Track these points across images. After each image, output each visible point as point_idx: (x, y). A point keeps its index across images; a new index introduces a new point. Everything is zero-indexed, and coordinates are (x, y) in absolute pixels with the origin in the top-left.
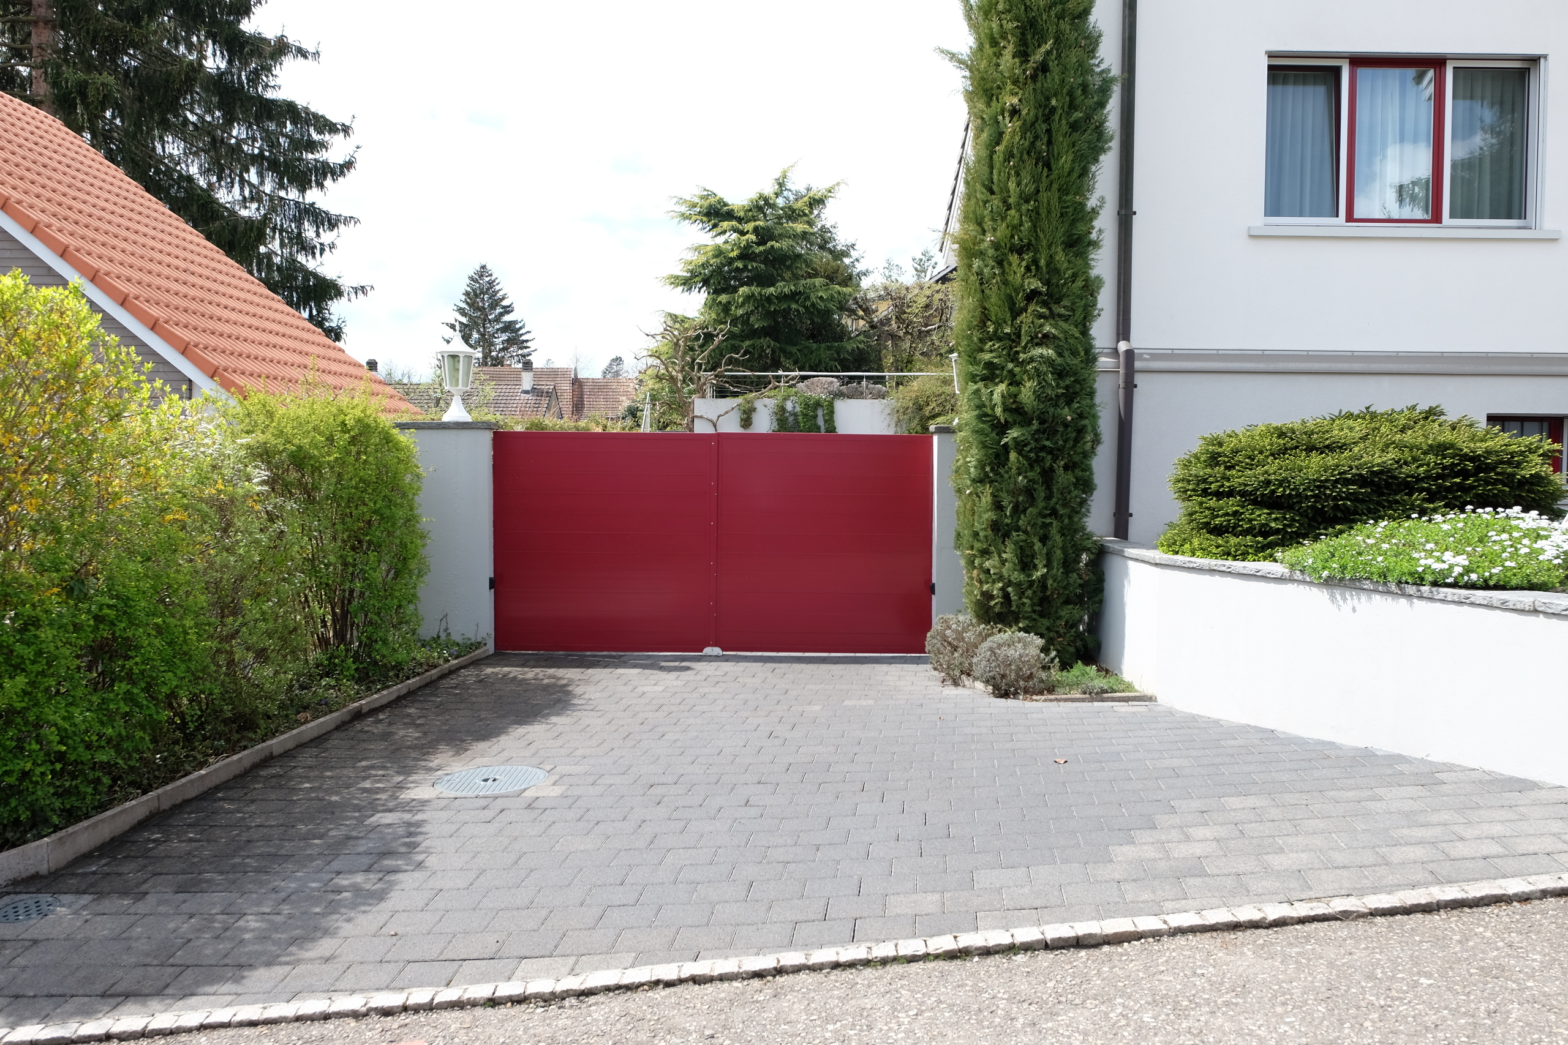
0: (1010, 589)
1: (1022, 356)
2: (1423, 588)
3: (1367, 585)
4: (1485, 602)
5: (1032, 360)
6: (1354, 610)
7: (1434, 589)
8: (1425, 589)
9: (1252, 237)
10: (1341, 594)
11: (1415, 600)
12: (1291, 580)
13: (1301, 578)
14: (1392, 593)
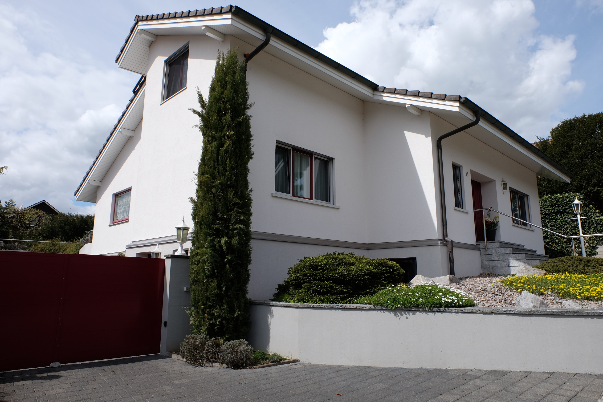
0: (224, 321)
1: (231, 227)
2: (441, 308)
3: (414, 309)
4: (470, 311)
5: (236, 229)
6: (407, 318)
7: (446, 308)
8: (442, 309)
9: (273, 196)
10: (400, 313)
11: (436, 313)
12: (375, 309)
13: (380, 308)
14: (426, 311)
